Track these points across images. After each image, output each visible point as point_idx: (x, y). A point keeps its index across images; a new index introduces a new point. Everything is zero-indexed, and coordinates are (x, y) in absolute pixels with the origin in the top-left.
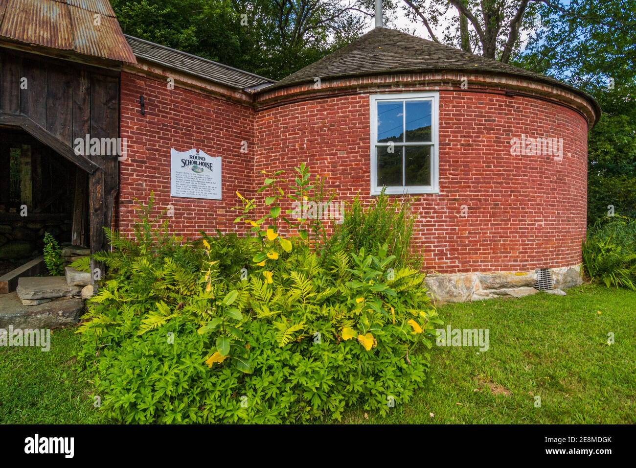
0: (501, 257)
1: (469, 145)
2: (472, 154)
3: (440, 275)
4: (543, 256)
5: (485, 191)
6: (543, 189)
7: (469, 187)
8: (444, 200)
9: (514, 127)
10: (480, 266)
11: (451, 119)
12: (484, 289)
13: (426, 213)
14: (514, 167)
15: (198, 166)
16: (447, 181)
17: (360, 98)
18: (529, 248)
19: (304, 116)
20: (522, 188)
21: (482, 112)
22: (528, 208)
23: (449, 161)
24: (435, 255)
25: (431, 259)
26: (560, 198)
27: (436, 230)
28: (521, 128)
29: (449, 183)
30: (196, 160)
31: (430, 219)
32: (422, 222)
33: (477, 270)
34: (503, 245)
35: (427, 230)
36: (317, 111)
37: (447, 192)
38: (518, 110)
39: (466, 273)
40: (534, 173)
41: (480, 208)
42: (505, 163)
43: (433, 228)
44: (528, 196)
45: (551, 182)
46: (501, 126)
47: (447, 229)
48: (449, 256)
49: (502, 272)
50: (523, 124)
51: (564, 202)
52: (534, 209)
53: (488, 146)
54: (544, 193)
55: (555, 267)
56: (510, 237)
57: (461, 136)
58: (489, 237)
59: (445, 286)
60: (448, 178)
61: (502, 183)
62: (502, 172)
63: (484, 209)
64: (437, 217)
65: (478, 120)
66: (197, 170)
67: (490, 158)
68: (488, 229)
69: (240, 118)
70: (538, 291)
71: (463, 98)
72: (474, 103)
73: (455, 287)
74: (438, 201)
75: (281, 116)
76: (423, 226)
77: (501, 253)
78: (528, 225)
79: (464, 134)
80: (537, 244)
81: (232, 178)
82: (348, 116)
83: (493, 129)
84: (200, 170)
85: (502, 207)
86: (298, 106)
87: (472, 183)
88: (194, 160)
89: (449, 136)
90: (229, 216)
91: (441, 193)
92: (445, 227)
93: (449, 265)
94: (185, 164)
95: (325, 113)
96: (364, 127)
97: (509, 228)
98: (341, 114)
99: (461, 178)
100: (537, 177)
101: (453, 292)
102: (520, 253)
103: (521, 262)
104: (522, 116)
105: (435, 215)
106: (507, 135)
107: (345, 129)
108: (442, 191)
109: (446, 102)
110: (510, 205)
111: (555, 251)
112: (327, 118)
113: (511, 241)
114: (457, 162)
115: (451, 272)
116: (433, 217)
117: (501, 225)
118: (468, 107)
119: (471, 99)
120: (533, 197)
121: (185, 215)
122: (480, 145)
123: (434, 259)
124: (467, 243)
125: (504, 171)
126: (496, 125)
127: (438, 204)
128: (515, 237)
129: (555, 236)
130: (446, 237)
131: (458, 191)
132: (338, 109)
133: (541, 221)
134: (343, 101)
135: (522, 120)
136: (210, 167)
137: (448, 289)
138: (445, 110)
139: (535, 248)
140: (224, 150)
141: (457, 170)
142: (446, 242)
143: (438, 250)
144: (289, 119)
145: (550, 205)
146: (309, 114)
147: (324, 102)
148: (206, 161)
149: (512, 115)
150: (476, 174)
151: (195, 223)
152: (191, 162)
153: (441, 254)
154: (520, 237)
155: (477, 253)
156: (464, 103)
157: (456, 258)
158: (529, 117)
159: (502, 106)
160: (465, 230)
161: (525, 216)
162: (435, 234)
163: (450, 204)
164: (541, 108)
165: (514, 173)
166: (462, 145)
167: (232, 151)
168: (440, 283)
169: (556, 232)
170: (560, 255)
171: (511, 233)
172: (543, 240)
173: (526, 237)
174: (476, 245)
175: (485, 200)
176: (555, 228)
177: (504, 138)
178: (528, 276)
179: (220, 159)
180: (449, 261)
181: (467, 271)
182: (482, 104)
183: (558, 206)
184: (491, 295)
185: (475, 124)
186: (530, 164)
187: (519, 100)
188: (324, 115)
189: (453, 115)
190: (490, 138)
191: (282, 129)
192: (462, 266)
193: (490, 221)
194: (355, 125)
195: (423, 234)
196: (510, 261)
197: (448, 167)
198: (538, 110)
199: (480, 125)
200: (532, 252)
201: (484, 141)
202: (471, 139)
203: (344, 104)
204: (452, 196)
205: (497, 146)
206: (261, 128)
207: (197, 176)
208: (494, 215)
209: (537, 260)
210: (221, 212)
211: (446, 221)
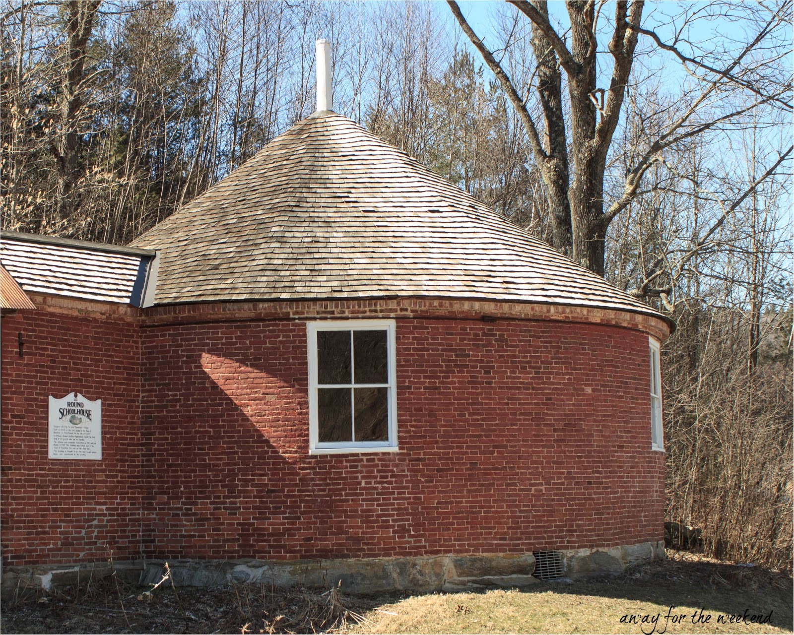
0: (481, 534)
1: (436, 388)
2: (439, 399)
3: (402, 559)
4: (545, 532)
5: (457, 447)
6: (542, 441)
7: (437, 442)
8: (405, 460)
9: (496, 362)
10: (454, 545)
11: (412, 355)
12: (459, 576)
13: (381, 477)
14: (497, 414)
15: (77, 416)
16: (408, 435)
17: (294, 325)
18: (522, 522)
19: (218, 344)
20: (508, 441)
21: (451, 345)
22: (519, 468)
23: (410, 410)
24: (394, 532)
25: (390, 538)
26: (571, 452)
27: (394, 499)
28: (507, 362)
29: (410, 437)
30: (74, 408)
31: (387, 485)
32: (376, 488)
33: (449, 552)
34: (486, 518)
35: (383, 499)
36: (236, 338)
37: (408, 449)
38: (501, 339)
39: (436, 556)
40: (528, 420)
41: (452, 469)
42: (483, 409)
43: (392, 496)
44: (519, 451)
45: (555, 430)
46: (476, 361)
47: (410, 498)
48: (412, 533)
49: (485, 554)
50: (508, 356)
51: (580, 457)
52: (529, 468)
53: (460, 388)
54: (543, 446)
55: (566, 548)
56: (493, 507)
57: (425, 377)
58: (465, 507)
59: (408, 573)
60: (409, 431)
61: (480, 436)
62: (480, 422)
63: (457, 470)
64: (396, 482)
65: (446, 356)
66: (75, 421)
67: (463, 404)
68: (463, 497)
69: (122, 341)
70: (538, 581)
71: (427, 328)
72: (440, 334)
73: (421, 573)
74: (397, 462)
75: (182, 340)
76: (378, 494)
77: (481, 528)
78: (520, 490)
79: (429, 374)
80: (534, 516)
81: (112, 427)
82: (279, 348)
83: (467, 366)
84: (78, 421)
85: (482, 467)
86: (209, 328)
87: (440, 437)
88: (72, 408)
89: (409, 377)
90: (110, 482)
91: (401, 451)
92: (407, 496)
93: (413, 544)
94: (63, 414)
95: (248, 342)
96: (299, 364)
97: (491, 496)
98: (268, 345)
99: (425, 431)
100: (531, 425)
101: (418, 581)
102: (508, 528)
103: (512, 540)
104: (507, 346)
105: (394, 479)
106: (486, 373)
107: (275, 364)
108: (400, 448)
109: (404, 333)
110: (493, 464)
111: (565, 526)
112: (250, 348)
113: (496, 512)
114: (420, 410)
115: (416, 554)
116: (391, 483)
117: (480, 491)
118: (433, 339)
119: (438, 329)
120: (527, 452)
121: (63, 484)
122: (449, 388)
123: (394, 538)
124: (436, 515)
125: (483, 419)
126: (470, 361)
127: (397, 466)
128: (502, 507)
129: (565, 505)
130: (407, 509)
131: (422, 448)
132: (266, 337)
133: (541, 484)
134: (271, 328)
135: (507, 351)
136: (89, 415)
137: (411, 576)
138: (404, 344)
139: (532, 522)
140: (104, 388)
141: (420, 421)
142: (408, 514)
143: (398, 526)
144: (195, 345)
145: (554, 463)
146: (224, 341)
147: (245, 327)
148: (85, 408)
149: (493, 346)
150: (445, 426)
151: (73, 493)
152: (69, 412)
153: (403, 531)
154: (508, 506)
155: (449, 529)
156: (428, 333)
157: (422, 536)
158: (518, 346)
159: (478, 335)
160: (434, 498)
161: (515, 479)
162: (393, 504)
163: (413, 465)
164: (535, 331)
165: (497, 422)
166: (425, 388)
167: (113, 389)
168: (401, 569)
169: (566, 499)
170: (575, 531)
171: (495, 501)
172: (544, 511)
173: (517, 506)
174: (448, 518)
175: (457, 459)
176: (564, 494)
177: (481, 377)
178: (522, 559)
179: (99, 402)
180: (412, 540)
181: (437, 552)
182: (452, 334)
183: (569, 463)
184: (470, 584)
185: (443, 361)
186: (520, 409)
187: (503, 325)
188: (245, 343)
189: (414, 349)
190: (463, 377)
191: (185, 359)
192: (430, 546)
193: (465, 486)
194: (288, 359)
195: (378, 505)
196: (495, 539)
197: (408, 418)
198: (530, 336)
199: (449, 361)
200: (528, 527)
201: (454, 383)
202: (437, 381)
203: (274, 331)
204: (415, 454)
205: (472, 388)
206: (150, 353)
207: (75, 429)
208: (470, 478)
209: (535, 538)
210: (101, 477)
211: (408, 488)
